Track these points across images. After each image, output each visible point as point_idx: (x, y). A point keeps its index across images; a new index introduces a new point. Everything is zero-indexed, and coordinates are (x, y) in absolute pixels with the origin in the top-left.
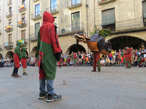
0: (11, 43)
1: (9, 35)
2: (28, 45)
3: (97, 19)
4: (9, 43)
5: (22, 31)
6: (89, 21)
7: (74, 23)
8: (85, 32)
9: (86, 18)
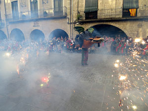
2: (6, 26)
6: (72, 5)
7: (57, 6)
8: (68, 17)
9: (69, 2)
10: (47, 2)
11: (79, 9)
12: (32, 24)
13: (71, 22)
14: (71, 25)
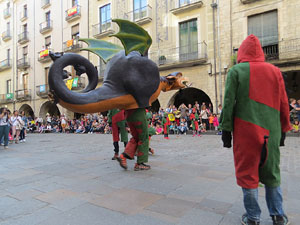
1: (46, 68)
3: (236, 35)
4: (47, 84)
8: (209, 62)
9: (211, 32)
10: (167, 39)
11: (235, 44)
13: (217, 71)
14: (218, 78)
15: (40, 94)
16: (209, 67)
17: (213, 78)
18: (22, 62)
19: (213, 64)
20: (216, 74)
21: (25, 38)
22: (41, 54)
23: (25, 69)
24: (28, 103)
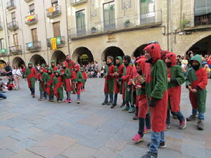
0: (37, 42)
1: (32, 30)
2: (66, 44)
3: (185, 4)
4: (33, 42)
5: (53, 23)
6: (171, 7)
8: (163, 25)
9: (166, 2)
10: (130, 7)
11: (184, 11)
12: (106, 39)
13: (170, 32)
14: (169, 37)
15: (29, 49)
16: (163, 29)
17: (166, 37)
18: (11, 24)
19: (166, 26)
20: (168, 34)
21: (12, 5)
22: (28, 18)
23: (15, 30)
24: (19, 56)
